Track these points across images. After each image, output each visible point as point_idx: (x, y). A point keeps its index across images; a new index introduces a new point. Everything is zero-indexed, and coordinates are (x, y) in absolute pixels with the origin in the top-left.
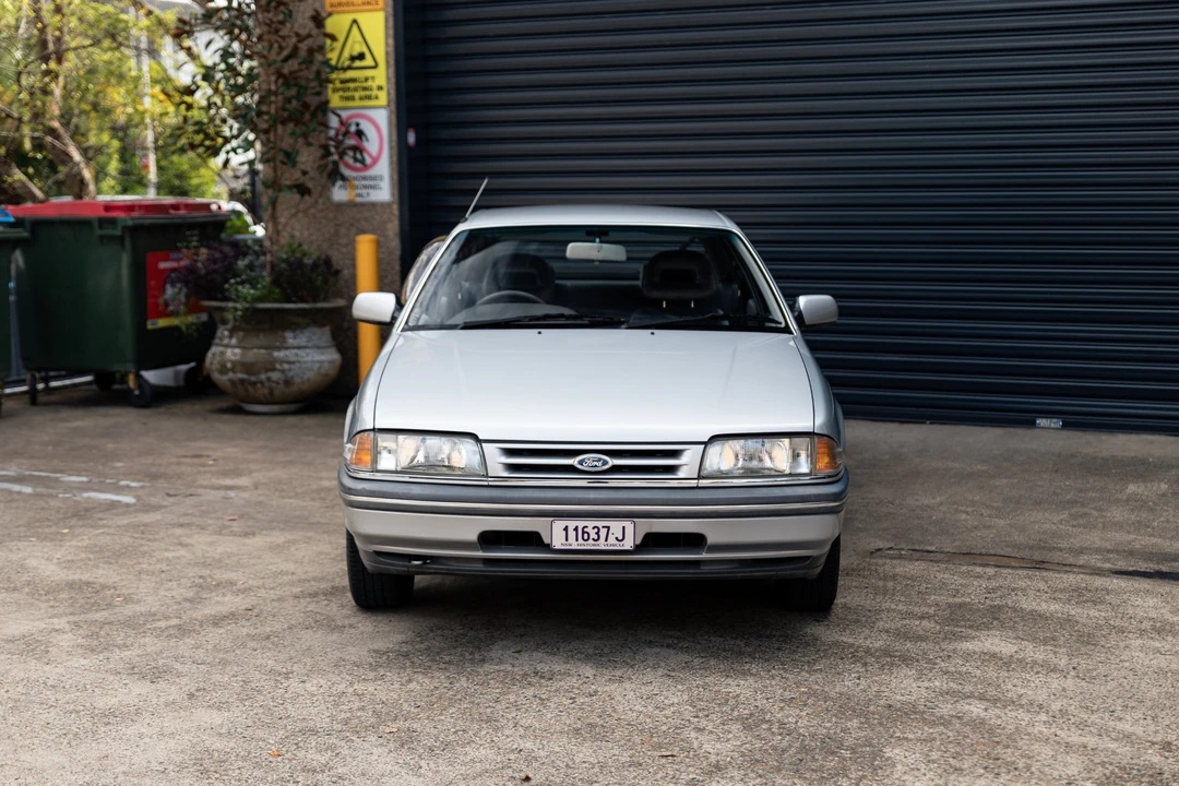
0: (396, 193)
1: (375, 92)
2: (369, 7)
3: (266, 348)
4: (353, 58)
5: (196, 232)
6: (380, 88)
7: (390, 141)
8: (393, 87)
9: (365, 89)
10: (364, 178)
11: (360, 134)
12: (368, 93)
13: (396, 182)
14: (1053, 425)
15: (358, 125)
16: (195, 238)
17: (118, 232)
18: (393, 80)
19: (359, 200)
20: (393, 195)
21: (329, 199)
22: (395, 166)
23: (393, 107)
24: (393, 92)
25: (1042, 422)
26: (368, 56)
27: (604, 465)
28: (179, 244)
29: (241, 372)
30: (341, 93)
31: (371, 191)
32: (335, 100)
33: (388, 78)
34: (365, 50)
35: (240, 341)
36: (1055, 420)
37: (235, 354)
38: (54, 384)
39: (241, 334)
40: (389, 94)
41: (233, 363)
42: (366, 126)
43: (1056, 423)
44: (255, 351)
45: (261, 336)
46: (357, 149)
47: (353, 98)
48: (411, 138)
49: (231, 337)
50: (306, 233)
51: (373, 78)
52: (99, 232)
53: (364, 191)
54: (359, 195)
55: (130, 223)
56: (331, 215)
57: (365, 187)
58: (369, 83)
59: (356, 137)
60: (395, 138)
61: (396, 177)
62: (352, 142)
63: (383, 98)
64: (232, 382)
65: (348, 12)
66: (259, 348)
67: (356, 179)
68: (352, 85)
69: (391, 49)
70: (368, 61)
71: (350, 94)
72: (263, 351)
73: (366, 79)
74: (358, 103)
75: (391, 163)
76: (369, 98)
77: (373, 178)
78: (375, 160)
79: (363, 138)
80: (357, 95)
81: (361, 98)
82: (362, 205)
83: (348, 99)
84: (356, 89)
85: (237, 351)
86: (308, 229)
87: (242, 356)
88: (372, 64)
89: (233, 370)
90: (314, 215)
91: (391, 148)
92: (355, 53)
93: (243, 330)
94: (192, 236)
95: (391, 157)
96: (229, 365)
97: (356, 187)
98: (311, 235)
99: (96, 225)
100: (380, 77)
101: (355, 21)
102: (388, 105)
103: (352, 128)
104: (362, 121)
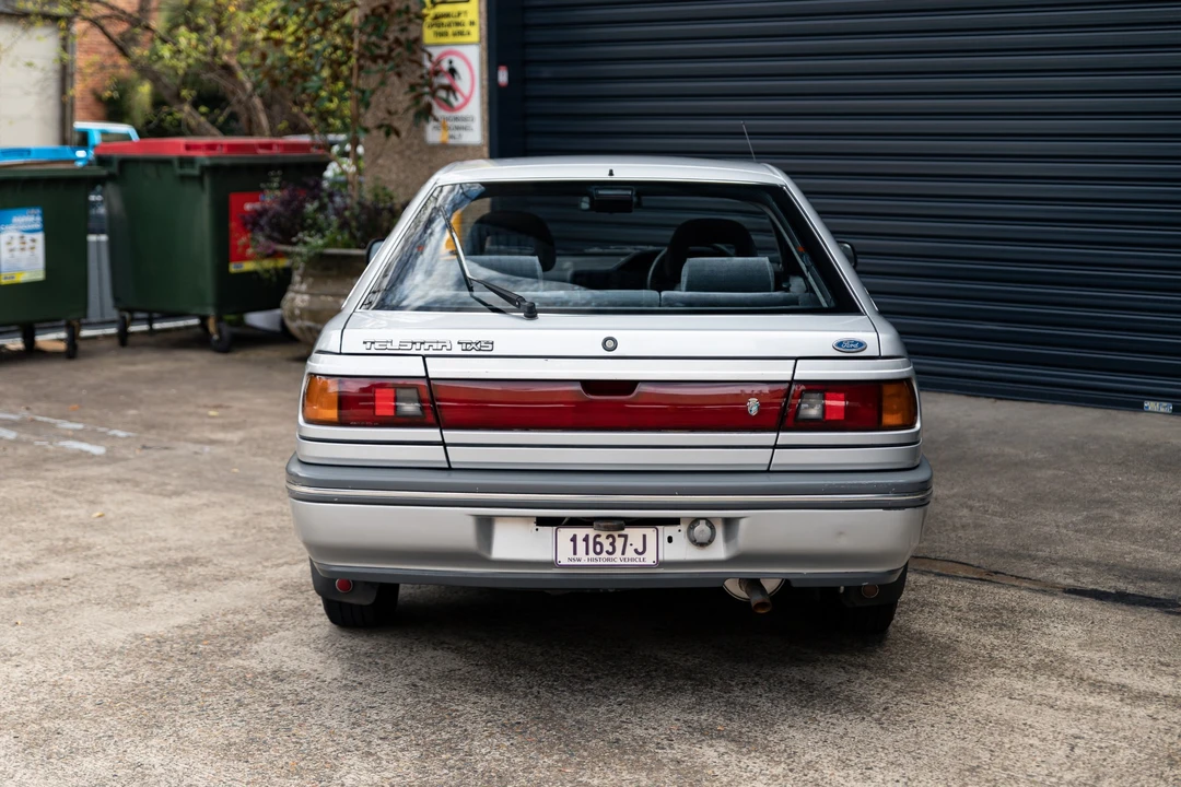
0: (487, 134)
1: (467, 28)
3: (332, 295)
5: (279, 172)
6: (472, 23)
7: (482, 80)
8: (484, 22)
9: (458, 24)
10: (456, 119)
11: (452, 72)
12: (460, 28)
13: (486, 123)
14: (1162, 410)
15: (451, 62)
16: (277, 179)
17: (196, 172)
18: (484, 15)
19: (452, 141)
20: (483, 136)
21: (423, 140)
22: (485, 106)
23: (484, 44)
24: (484, 27)
25: (1150, 405)
28: (262, 185)
29: (310, 320)
30: (435, 29)
31: (464, 133)
32: (429, 35)
33: (480, 13)
35: (309, 287)
36: (1165, 404)
37: (303, 301)
38: (157, 326)
39: (311, 280)
40: (481, 29)
41: (302, 310)
42: (459, 65)
43: (1166, 407)
44: (323, 298)
45: (330, 282)
46: (450, 89)
47: (444, 34)
48: (503, 77)
49: (302, 282)
50: (402, 176)
51: (465, 12)
52: (179, 171)
53: (456, 133)
54: (452, 137)
55: (207, 162)
56: (425, 158)
57: (458, 128)
58: (462, 18)
59: (450, 76)
60: (485, 76)
61: (486, 117)
62: (445, 81)
63: (475, 33)
64: (301, 329)
66: (326, 295)
67: (448, 119)
68: (445, 20)
71: (443, 29)
72: (330, 299)
73: (459, 14)
74: (450, 39)
75: (482, 103)
76: (461, 33)
77: (465, 119)
78: (467, 100)
79: (456, 77)
80: (451, 30)
81: (455, 34)
82: (455, 147)
83: (441, 34)
84: (449, 25)
85: (306, 297)
86: (404, 171)
87: (311, 302)
89: (301, 317)
90: (409, 158)
91: (482, 87)
93: (312, 276)
94: (275, 176)
95: (482, 96)
96: (297, 312)
97: (449, 128)
98: (407, 177)
99: (176, 163)
100: (472, 11)
102: (480, 42)
103: (445, 66)
104: (455, 59)
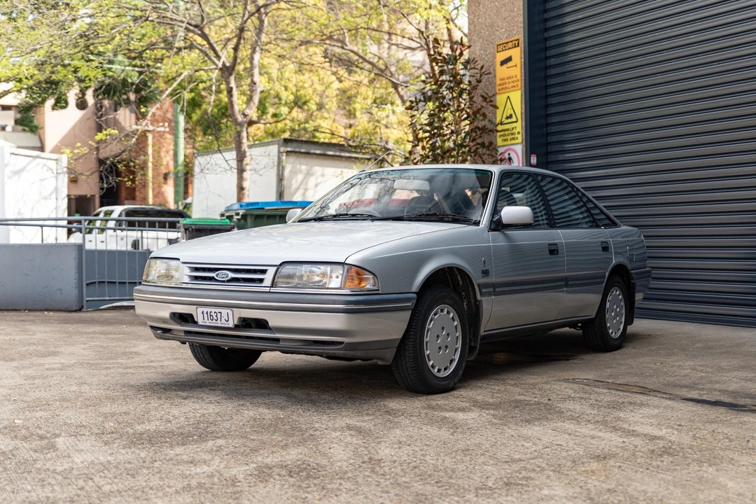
1: (516, 136)
2: (515, 88)
4: (507, 118)
6: (519, 133)
7: (523, 162)
8: (524, 131)
9: (512, 134)
12: (513, 136)
15: (509, 154)
18: (524, 128)
23: (524, 143)
24: (524, 135)
26: (514, 115)
27: (227, 277)
30: (502, 138)
32: (499, 142)
33: (522, 127)
34: (513, 112)
40: (522, 136)
42: (513, 155)
47: (507, 140)
48: (534, 159)
51: (516, 128)
58: (514, 131)
59: (508, 161)
60: (524, 160)
63: (520, 138)
65: (504, 93)
68: (507, 133)
69: (523, 111)
70: (514, 119)
71: (506, 138)
73: (513, 129)
74: (509, 142)
76: (514, 139)
79: (512, 161)
80: (509, 138)
81: (511, 140)
83: (505, 140)
84: (508, 135)
88: (516, 120)
92: (508, 115)
100: (519, 127)
101: (508, 97)
102: (522, 142)
103: (506, 156)
104: (510, 152)
